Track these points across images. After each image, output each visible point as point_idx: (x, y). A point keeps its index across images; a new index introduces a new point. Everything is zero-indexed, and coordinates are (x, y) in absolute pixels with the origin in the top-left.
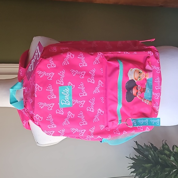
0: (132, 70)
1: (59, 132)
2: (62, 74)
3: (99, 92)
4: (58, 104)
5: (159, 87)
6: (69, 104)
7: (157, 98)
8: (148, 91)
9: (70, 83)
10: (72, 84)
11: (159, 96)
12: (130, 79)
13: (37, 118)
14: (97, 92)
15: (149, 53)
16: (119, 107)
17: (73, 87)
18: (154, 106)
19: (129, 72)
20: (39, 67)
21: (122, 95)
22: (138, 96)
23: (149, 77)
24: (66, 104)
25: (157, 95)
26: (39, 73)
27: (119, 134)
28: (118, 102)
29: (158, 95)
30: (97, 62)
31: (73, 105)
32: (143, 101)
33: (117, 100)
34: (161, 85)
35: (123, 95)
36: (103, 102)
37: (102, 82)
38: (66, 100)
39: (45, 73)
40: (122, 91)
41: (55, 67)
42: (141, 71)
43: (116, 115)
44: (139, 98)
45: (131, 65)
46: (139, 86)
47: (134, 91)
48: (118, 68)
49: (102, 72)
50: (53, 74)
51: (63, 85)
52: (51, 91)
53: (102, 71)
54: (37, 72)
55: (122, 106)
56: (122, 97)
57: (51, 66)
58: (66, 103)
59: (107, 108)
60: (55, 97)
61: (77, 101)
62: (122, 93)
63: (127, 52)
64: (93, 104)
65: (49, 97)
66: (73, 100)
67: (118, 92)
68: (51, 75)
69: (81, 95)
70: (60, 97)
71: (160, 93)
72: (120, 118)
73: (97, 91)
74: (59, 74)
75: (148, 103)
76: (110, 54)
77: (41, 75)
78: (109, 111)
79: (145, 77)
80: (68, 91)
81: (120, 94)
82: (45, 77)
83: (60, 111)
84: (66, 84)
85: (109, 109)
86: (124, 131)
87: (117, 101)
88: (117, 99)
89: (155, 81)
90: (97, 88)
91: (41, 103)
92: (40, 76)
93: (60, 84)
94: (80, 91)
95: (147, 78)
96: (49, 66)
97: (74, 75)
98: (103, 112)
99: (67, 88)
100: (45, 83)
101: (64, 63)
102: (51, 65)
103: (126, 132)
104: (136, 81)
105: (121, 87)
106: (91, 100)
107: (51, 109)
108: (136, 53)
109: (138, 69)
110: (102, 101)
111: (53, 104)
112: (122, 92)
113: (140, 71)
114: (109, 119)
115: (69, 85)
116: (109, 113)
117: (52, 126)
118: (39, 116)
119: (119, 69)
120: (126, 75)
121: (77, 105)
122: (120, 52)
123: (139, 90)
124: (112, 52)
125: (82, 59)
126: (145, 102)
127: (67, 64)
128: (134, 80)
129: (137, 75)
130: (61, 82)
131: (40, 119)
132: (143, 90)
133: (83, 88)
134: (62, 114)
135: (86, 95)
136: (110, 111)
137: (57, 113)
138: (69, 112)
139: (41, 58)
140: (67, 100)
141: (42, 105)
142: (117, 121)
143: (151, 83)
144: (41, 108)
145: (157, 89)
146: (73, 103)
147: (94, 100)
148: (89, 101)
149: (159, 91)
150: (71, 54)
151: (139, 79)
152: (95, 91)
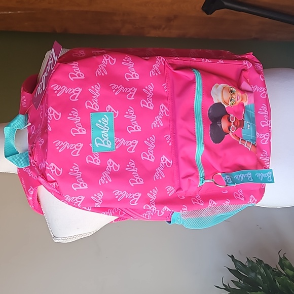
0: (218, 86)
1: (92, 197)
3: (162, 125)
4: (90, 145)
5: (267, 122)
6: (109, 146)
7: (266, 143)
8: (249, 126)
9: (109, 107)
10: (113, 109)
11: (268, 138)
12: (216, 101)
13: (52, 171)
14: (158, 126)
15: (245, 64)
16: (199, 151)
17: (115, 115)
18: (260, 158)
19: (214, 89)
20: (55, 77)
21: (202, 129)
22: (231, 134)
23: (248, 102)
24: (104, 145)
25: (264, 136)
26: (54, 89)
27: (202, 204)
28: (197, 141)
29: (266, 137)
30: (157, 72)
31: (117, 147)
32: (240, 143)
33: (195, 137)
34: (269, 119)
35: (204, 129)
36: (170, 144)
37: (166, 108)
38: (103, 139)
39: (65, 89)
40: (203, 122)
41: (83, 77)
42: (234, 90)
43: (195, 167)
44: (233, 137)
45: (215, 78)
46: (231, 115)
47: (224, 125)
48: (193, 82)
49: (166, 91)
50: (80, 90)
51: (98, 110)
52: (77, 120)
53: (165, 88)
54: (52, 86)
55: (203, 149)
56: (204, 133)
57: (76, 77)
58: (104, 143)
59: (177, 155)
60: (84, 132)
61: (123, 141)
62: (204, 126)
63: (207, 60)
64: (152, 146)
65: (74, 131)
66: (117, 139)
67: (196, 124)
68: (75, 92)
69: (130, 129)
70: (94, 133)
71: (270, 133)
72: (201, 173)
73: (159, 124)
74: (90, 90)
75: (250, 147)
76: (178, 61)
77: (58, 91)
78: (182, 158)
79: (240, 99)
80: (107, 122)
81: (199, 128)
82: (66, 95)
83: (94, 157)
84: (103, 109)
85: (181, 154)
86: (211, 200)
87: (195, 140)
88: (195, 135)
89: (259, 112)
90: (158, 118)
91: (60, 142)
92: (57, 93)
93: (92, 108)
94: (129, 122)
95: (246, 104)
96: (72, 76)
97: (116, 94)
98: (171, 162)
99: (105, 115)
100: (66, 106)
101: (98, 72)
102: (76, 75)
103: (214, 203)
104: (226, 106)
105: (201, 115)
106: (148, 139)
107: (77, 155)
108: (222, 62)
109: (227, 86)
110: (168, 142)
111: (81, 145)
112: (203, 124)
113: (232, 89)
114: (182, 175)
115: (107, 111)
116: (181, 162)
117: (80, 185)
118: (56, 167)
119: (195, 83)
120: (207, 93)
121: (123, 148)
122: (194, 59)
123: (233, 122)
124: (182, 58)
125: (129, 66)
126: (245, 146)
127: (104, 73)
128: (223, 103)
129: (227, 96)
130: (94, 104)
131: (58, 173)
132: (240, 124)
133: (133, 118)
134: (98, 164)
135: (139, 130)
136: (184, 159)
137: (88, 161)
138: (110, 160)
139: (59, 64)
140: (105, 139)
141: (61, 146)
142: (198, 177)
143: (252, 113)
144: (60, 151)
145: (263, 126)
146: (117, 144)
147: (153, 139)
148: (145, 142)
149: (268, 129)
150: (110, 57)
151: (230, 103)
152: (154, 124)
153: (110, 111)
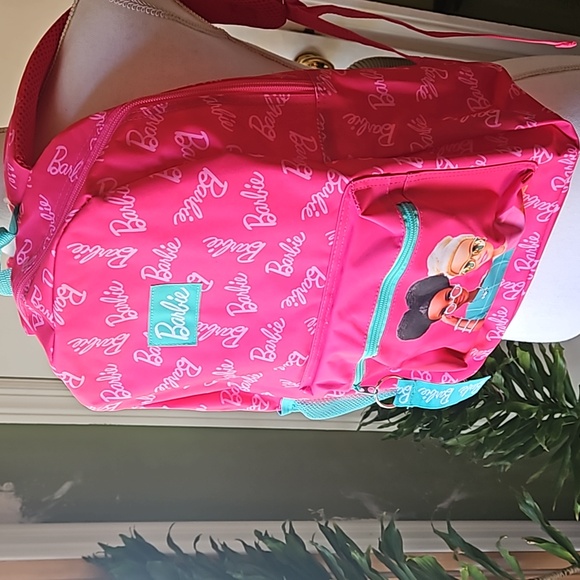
0: (449, 241)
2: (170, 252)
3: (304, 303)
4: (145, 334)
5: (528, 264)
6: (184, 337)
7: (512, 299)
8: (485, 294)
9: (194, 275)
10: (201, 279)
11: (518, 292)
12: (431, 273)
14: (296, 305)
15: (535, 158)
17: (205, 287)
19: (437, 248)
20: (75, 228)
22: (443, 318)
24: (174, 335)
28: (367, 345)
29: (516, 288)
31: (201, 339)
32: (456, 328)
33: (366, 338)
34: (538, 257)
36: (312, 333)
37: (320, 274)
38: (172, 326)
39: (98, 251)
41: (142, 228)
42: (482, 243)
44: (447, 321)
46: (457, 286)
49: (331, 243)
50: (133, 251)
51: (168, 281)
52: (121, 300)
57: (127, 228)
58: (173, 332)
60: (134, 317)
61: (215, 329)
63: (448, 162)
64: (275, 338)
65: (113, 319)
66: (202, 324)
67: (375, 314)
68: (122, 254)
69: (233, 308)
71: (528, 282)
73: (297, 301)
74: (155, 251)
75: (472, 328)
77: (83, 256)
79: (489, 258)
80: (185, 297)
81: (379, 321)
82: (100, 260)
83: (150, 354)
84: (179, 277)
85: (329, 357)
87: (365, 342)
88: (366, 334)
89: (520, 245)
90: (298, 292)
91: (81, 340)
92: (80, 259)
93: (157, 277)
94: (232, 297)
96: (117, 226)
97: (215, 255)
99: (183, 289)
100: (98, 278)
101: (181, 215)
102: (128, 225)
104: (450, 278)
105: (391, 297)
106: (270, 326)
107: (117, 351)
108: (483, 164)
109: (471, 236)
110: (310, 329)
111: (126, 337)
113: (478, 242)
115: (189, 281)
118: (72, 377)
120: (420, 261)
121: (215, 339)
122: (419, 166)
123: (454, 298)
125: (257, 200)
127: (195, 216)
128: (446, 275)
129: (461, 259)
130: (162, 272)
131: (77, 383)
133: (244, 290)
134: (158, 364)
135: (254, 310)
136: (332, 364)
137: (136, 358)
138: (183, 360)
140: (178, 326)
141: (84, 345)
143: (504, 263)
144: (81, 353)
146: (202, 333)
147: (280, 326)
148: (263, 330)
149: (526, 275)
150: (214, 179)
151: (463, 270)
152: (288, 301)
153: (195, 282)
